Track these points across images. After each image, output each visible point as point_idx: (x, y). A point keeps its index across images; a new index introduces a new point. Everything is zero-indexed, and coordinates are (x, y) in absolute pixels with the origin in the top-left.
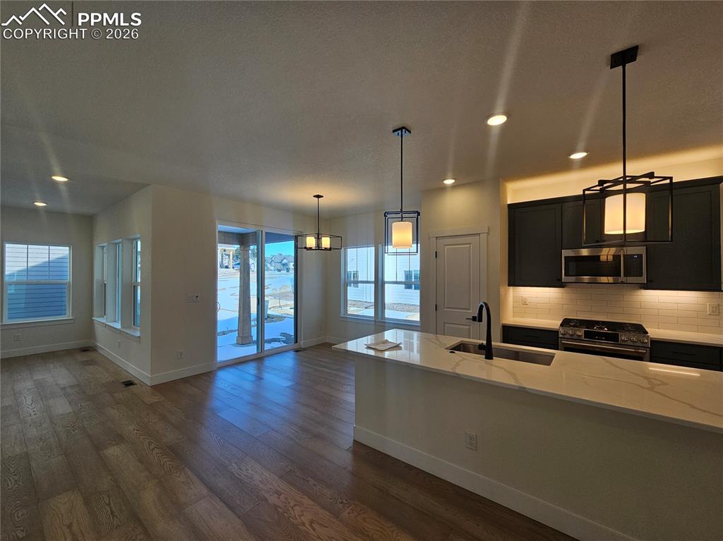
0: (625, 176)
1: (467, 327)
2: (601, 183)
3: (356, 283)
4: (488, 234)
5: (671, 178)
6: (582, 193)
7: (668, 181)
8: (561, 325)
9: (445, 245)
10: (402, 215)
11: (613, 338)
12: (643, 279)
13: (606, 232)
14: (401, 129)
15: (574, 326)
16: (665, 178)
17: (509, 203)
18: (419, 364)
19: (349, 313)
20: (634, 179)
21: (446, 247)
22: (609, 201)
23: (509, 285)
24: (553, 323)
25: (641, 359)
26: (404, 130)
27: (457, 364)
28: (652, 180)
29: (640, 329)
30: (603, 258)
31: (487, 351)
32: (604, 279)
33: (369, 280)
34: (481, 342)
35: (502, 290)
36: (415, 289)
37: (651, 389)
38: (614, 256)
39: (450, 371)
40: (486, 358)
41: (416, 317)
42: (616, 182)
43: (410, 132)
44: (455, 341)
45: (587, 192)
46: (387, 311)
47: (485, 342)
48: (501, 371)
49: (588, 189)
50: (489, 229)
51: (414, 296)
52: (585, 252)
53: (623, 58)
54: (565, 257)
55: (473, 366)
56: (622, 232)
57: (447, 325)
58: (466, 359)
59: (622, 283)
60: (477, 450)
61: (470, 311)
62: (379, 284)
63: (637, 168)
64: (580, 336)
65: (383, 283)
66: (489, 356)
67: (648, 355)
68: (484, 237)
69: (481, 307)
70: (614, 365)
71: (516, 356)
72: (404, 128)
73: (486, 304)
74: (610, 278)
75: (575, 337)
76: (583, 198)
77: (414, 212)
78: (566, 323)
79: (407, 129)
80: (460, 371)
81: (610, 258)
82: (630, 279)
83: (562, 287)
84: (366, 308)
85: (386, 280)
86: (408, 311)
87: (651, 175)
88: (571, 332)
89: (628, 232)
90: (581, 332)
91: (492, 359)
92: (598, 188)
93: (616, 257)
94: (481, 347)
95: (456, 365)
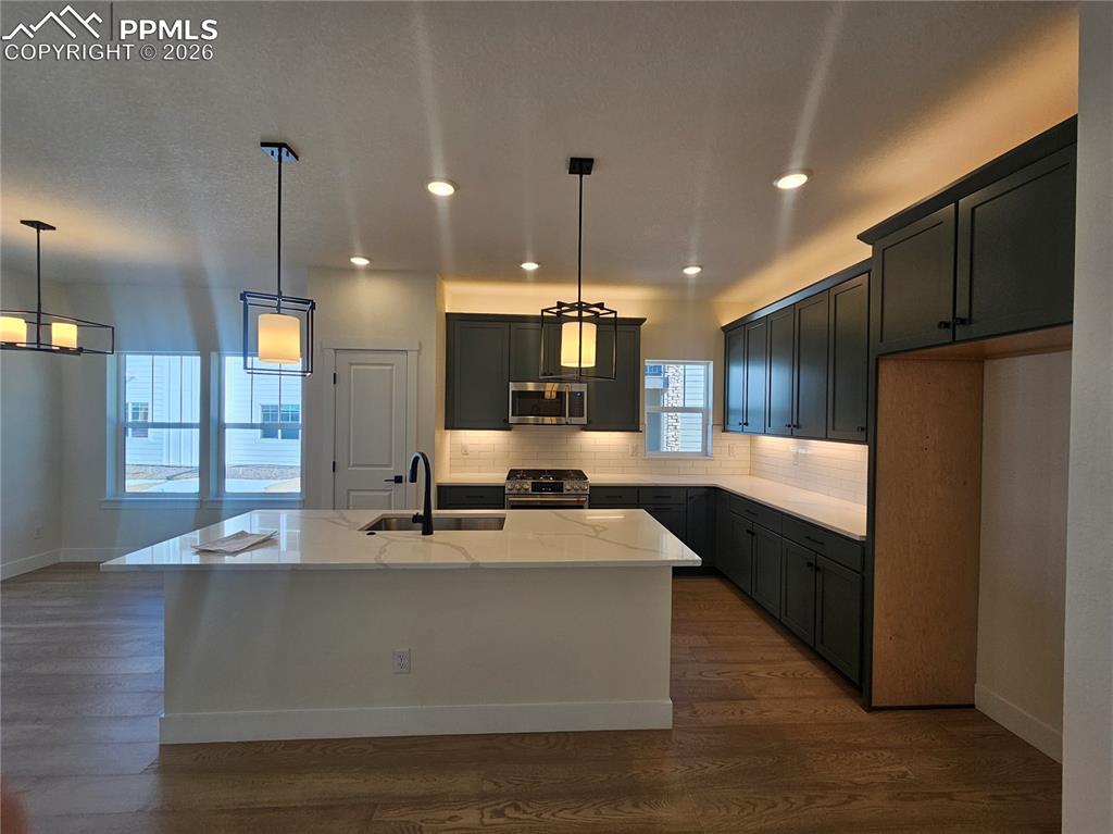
0: (580, 303)
1: (387, 494)
2: (560, 305)
3: (143, 428)
4: (419, 351)
5: (616, 312)
6: (540, 314)
7: (613, 315)
8: (508, 478)
9: (352, 364)
10: (278, 302)
11: (558, 488)
12: (584, 420)
13: (562, 364)
14: (280, 146)
15: (522, 478)
16: (612, 312)
17: (447, 311)
18: (299, 562)
19: (127, 490)
20: (588, 307)
21: (353, 367)
22: (566, 327)
23: (446, 428)
24: (497, 477)
25: (582, 507)
26: (284, 150)
27: (383, 550)
28: (601, 312)
29: (580, 475)
30: (547, 395)
31: (426, 524)
32: (548, 420)
33: (185, 420)
34: (415, 512)
35: (437, 435)
36: (283, 438)
37: (596, 537)
38: (558, 393)
39: (373, 562)
40: (423, 534)
41: (294, 486)
42: (572, 307)
43: (297, 158)
44: (373, 515)
45: (545, 314)
46: (228, 481)
47: (421, 512)
48: (446, 548)
49: (546, 310)
50: (420, 345)
51: (291, 452)
52: (531, 387)
53: (581, 166)
54: (513, 392)
55: (405, 548)
56: (577, 365)
57: (352, 494)
58: (394, 541)
59: (567, 424)
60: (409, 672)
61: (392, 469)
62: (211, 431)
63: (591, 295)
64: (527, 490)
65: (222, 427)
66: (427, 531)
67: (586, 504)
68: (412, 356)
69: (416, 460)
70: (564, 518)
71: (459, 524)
72: (285, 145)
73: (423, 455)
74: (554, 418)
75: (522, 491)
76: (541, 320)
77: (306, 302)
78: (513, 474)
79: (290, 150)
80: (388, 559)
81: (554, 395)
82: (575, 420)
83: (509, 429)
84: (169, 478)
85: (227, 420)
86: (269, 478)
87: (601, 306)
88: (518, 486)
89: (583, 366)
90: (528, 484)
91: (431, 533)
92: (555, 311)
93: (560, 395)
94: (416, 519)
95: (380, 553)
